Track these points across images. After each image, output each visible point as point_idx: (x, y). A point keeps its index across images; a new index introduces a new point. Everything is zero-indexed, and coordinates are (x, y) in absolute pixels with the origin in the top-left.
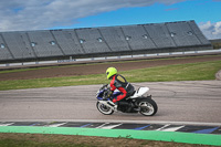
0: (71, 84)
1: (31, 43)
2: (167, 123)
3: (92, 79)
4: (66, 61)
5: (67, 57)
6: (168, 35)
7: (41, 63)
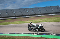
6: (51, 10)
7: (17, 17)
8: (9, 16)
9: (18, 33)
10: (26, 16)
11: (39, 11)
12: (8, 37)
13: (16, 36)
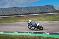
0: (20, 22)
1: (9, 11)
2: (46, 32)
3: (26, 20)
4: (18, 16)
5: (19, 15)
6: (46, 9)
7: (12, 16)
8: (4, 15)
9: (12, 32)
10: (21, 14)
11: (34, 10)
12: (3, 36)
13: (10, 35)
